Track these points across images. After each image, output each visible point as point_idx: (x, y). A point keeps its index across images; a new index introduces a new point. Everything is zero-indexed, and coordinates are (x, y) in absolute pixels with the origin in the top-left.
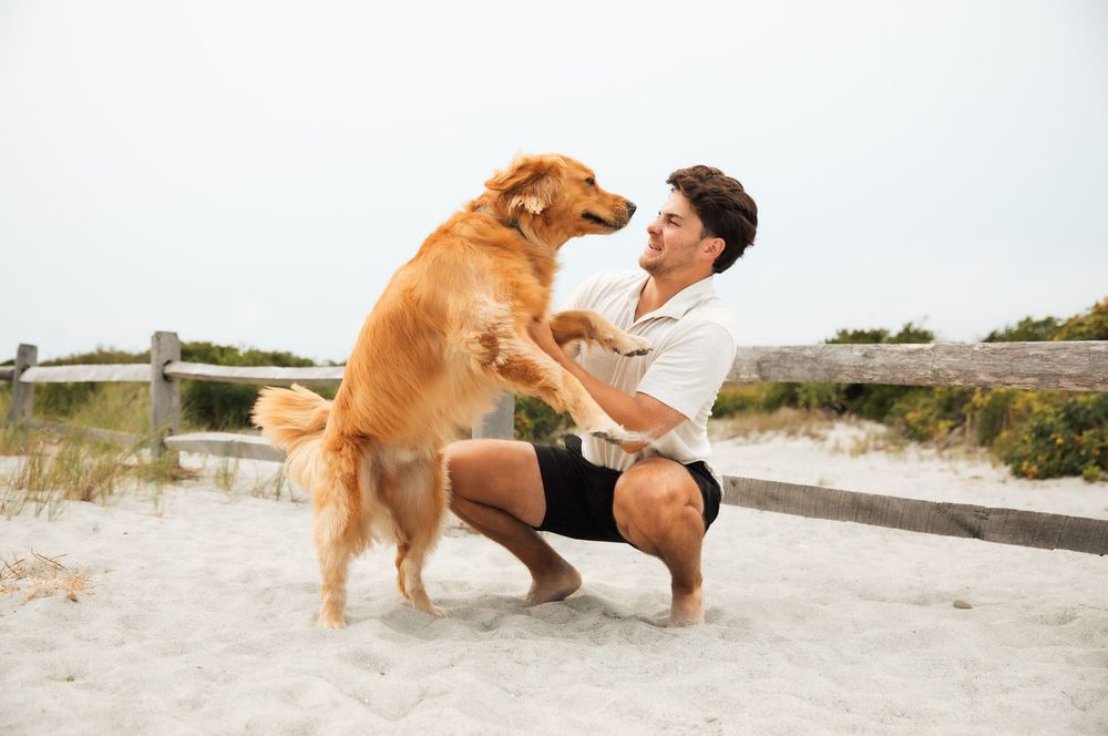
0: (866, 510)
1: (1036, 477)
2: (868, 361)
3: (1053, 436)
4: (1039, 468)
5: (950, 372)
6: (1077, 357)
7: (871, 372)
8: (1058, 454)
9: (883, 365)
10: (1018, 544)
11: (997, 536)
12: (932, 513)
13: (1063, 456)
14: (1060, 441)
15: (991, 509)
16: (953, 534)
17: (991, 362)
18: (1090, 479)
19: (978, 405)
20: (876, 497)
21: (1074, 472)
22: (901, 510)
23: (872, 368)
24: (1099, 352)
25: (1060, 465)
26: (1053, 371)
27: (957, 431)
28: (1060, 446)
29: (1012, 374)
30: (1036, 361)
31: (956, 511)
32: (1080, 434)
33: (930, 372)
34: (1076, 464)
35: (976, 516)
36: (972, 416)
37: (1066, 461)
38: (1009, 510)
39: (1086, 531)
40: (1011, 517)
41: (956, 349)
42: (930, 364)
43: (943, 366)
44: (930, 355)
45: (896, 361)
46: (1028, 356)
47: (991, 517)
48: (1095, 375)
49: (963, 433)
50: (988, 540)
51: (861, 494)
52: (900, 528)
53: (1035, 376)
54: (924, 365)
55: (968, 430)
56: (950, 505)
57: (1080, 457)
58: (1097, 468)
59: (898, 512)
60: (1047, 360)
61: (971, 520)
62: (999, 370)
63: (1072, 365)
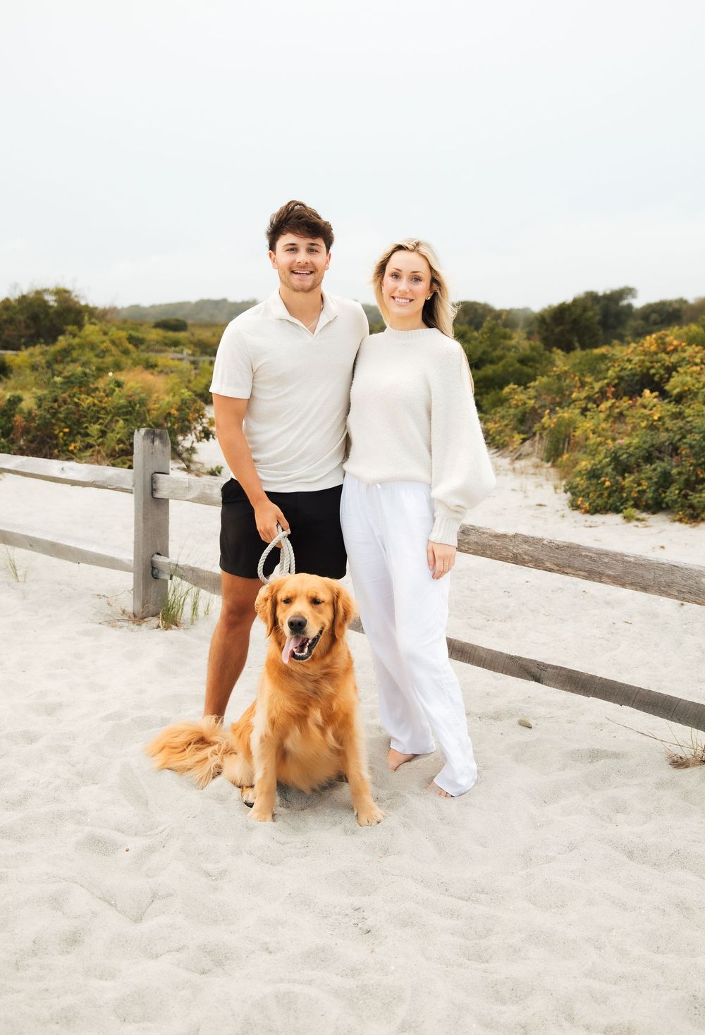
0: (459, 651)
1: (587, 512)
2: (465, 537)
3: (603, 479)
4: (590, 504)
5: (525, 557)
6: (614, 562)
7: (467, 546)
8: (606, 494)
9: (476, 543)
10: (566, 690)
11: (552, 683)
12: (507, 661)
13: (609, 496)
14: (608, 484)
15: (549, 665)
16: (521, 677)
17: (556, 555)
18: (628, 519)
19: (546, 426)
20: (466, 644)
21: (617, 511)
22: (484, 656)
23: (468, 543)
24: (630, 562)
25: (607, 503)
26: (598, 570)
27: (528, 443)
28: (607, 488)
29: (569, 567)
30: (587, 560)
31: (524, 663)
32: (624, 478)
33: (510, 554)
34: (618, 504)
35: (538, 668)
36: (541, 434)
37: (611, 501)
38: (561, 668)
39: (612, 688)
40: (563, 672)
41: (531, 539)
42: (511, 548)
43: (520, 551)
44: (511, 540)
45: (486, 541)
46: (581, 555)
47: (549, 670)
48: (626, 578)
49: (533, 445)
50: (545, 684)
51: (456, 640)
52: (483, 667)
53: (585, 571)
54: (507, 548)
55: (537, 444)
56: (520, 658)
57: (622, 498)
58: (634, 510)
59: (482, 657)
60: (595, 561)
61: (534, 670)
62: (560, 562)
63: (610, 568)
